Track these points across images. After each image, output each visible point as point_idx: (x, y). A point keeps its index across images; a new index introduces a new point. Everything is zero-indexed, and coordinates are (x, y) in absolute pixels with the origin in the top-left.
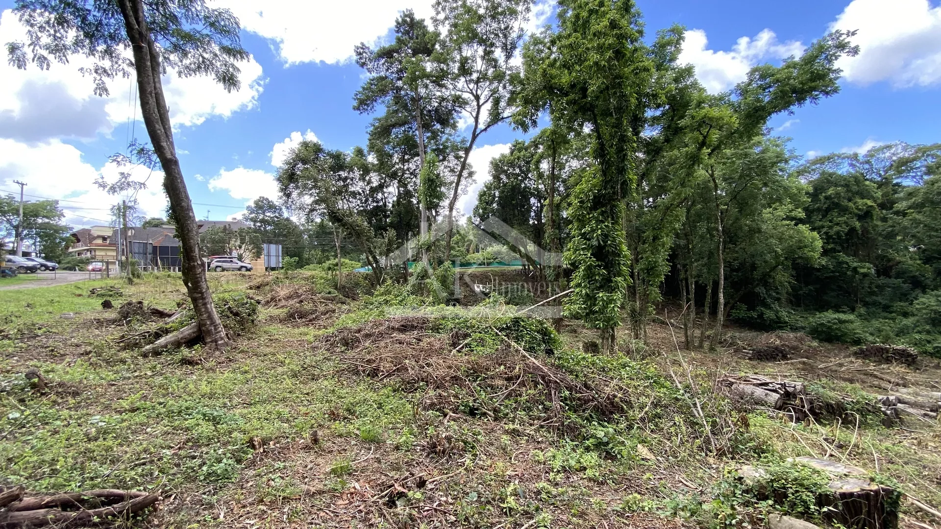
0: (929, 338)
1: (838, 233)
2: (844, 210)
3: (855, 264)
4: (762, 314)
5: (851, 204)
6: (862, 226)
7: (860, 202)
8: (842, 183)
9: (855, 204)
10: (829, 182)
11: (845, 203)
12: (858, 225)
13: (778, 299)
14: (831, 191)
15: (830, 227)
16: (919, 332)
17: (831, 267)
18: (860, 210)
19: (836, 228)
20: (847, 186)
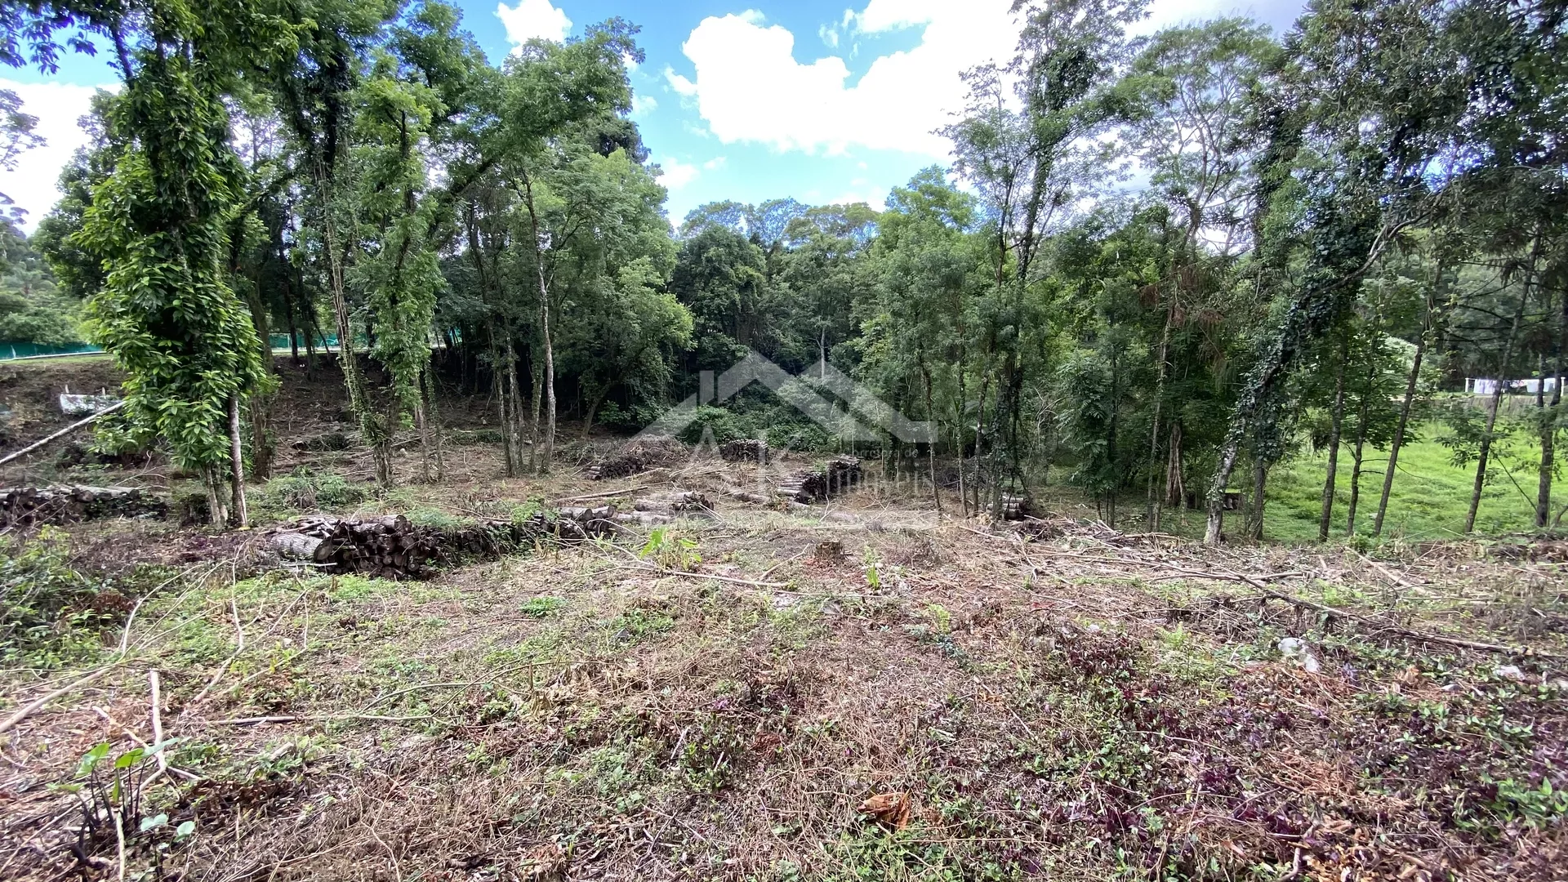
0: (787, 428)
1: (718, 306)
2: (725, 278)
3: (734, 347)
4: (637, 414)
5: (731, 271)
6: (742, 300)
7: (741, 268)
8: (725, 242)
9: (735, 271)
10: (712, 238)
11: (727, 269)
12: (737, 297)
13: (656, 394)
14: (712, 252)
15: (712, 299)
16: (780, 423)
17: (711, 350)
18: (740, 279)
19: (717, 301)
20: (729, 246)
